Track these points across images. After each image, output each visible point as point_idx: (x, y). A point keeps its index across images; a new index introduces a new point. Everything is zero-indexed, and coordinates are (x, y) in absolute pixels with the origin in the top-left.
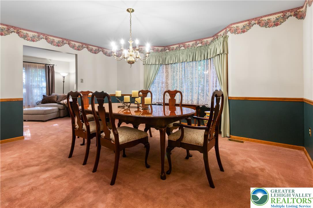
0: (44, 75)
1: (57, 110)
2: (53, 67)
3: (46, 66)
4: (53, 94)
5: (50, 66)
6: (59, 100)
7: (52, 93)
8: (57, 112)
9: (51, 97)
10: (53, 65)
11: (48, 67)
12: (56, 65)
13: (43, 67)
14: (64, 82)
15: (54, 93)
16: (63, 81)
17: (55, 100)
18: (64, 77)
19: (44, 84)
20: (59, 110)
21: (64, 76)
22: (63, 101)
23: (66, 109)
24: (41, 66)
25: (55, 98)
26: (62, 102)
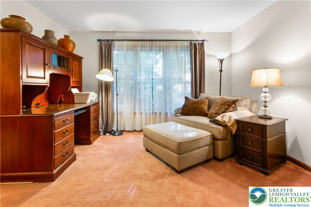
0: (188, 59)
1: (208, 141)
2: (202, 44)
3: (191, 44)
4: (203, 96)
5: (197, 43)
6: (212, 111)
7: (200, 93)
8: (209, 145)
9: (197, 103)
10: (203, 41)
11: (195, 45)
12: (208, 41)
13: (187, 47)
14: (221, 71)
15: (204, 92)
16: (219, 69)
17: (206, 108)
18: (222, 61)
19: (188, 77)
20: (214, 139)
21: (222, 58)
22: (223, 117)
23: (229, 138)
24: (184, 46)
25: (204, 104)
26: (219, 118)
